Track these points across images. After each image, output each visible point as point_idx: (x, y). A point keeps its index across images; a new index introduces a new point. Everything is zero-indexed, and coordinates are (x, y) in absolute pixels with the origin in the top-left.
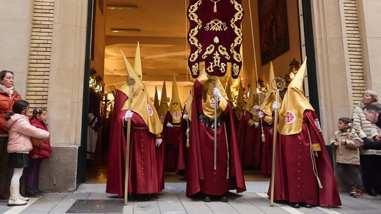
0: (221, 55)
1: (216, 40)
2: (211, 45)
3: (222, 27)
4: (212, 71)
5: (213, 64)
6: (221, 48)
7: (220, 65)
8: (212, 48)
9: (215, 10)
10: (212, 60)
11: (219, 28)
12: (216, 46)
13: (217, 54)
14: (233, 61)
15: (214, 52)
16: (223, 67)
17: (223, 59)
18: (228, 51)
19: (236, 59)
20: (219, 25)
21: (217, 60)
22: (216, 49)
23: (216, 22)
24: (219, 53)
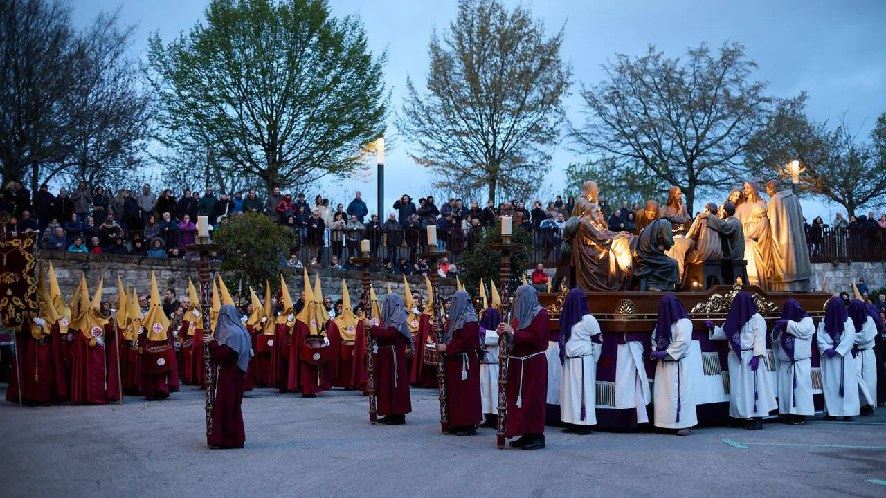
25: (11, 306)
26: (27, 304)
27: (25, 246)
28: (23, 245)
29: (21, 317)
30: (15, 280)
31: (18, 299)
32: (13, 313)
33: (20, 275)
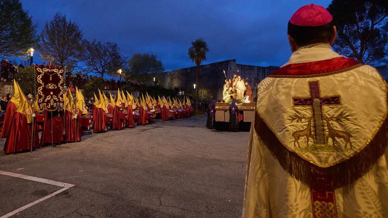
0: (54, 100)
1: (52, 93)
3: (54, 87)
5: (50, 104)
6: (54, 97)
7: (54, 104)
8: (49, 97)
9: (51, 79)
10: (50, 102)
11: (53, 88)
12: (52, 96)
14: (60, 101)
15: (51, 99)
16: (55, 105)
17: (55, 101)
18: (57, 97)
21: (52, 102)
22: (52, 97)
23: (51, 85)
24: (53, 99)
25: (52, 100)
26: (59, 99)
27: (60, 73)
28: (59, 72)
29: (56, 105)
30: (55, 88)
31: (56, 97)
32: (53, 103)
33: (57, 85)
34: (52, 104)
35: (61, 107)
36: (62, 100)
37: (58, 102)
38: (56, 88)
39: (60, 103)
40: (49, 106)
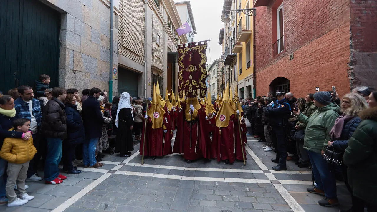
0: (193, 86)
1: (191, 77)
2: (188, 80)
3: (194, 69)
4: (188, 95)
5: (189, 91)
6: (193, 82)
7: (192, 91)
8: (188, 82)
9: (190, 60)
10: (189, 89)
11: (193, 70)
12: (191, 80)
13: (191, 85)
14: (201, 88)
15: (189, 84)
16: (194, 92)
17: (195, 88)
18: (198, 83)
19: (203, 87)
20: (192, 68)
21: (191, 88)
22: (191, 82)
23: (191, 67)
24: (192, 84)
34: (191, 90)
35: (203, 95)
36: (204, 87)
37: (198, 88)
38: (196, 70)
39: (201, 91)
40: (188, 93)
